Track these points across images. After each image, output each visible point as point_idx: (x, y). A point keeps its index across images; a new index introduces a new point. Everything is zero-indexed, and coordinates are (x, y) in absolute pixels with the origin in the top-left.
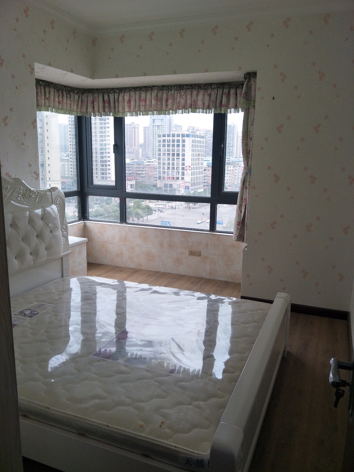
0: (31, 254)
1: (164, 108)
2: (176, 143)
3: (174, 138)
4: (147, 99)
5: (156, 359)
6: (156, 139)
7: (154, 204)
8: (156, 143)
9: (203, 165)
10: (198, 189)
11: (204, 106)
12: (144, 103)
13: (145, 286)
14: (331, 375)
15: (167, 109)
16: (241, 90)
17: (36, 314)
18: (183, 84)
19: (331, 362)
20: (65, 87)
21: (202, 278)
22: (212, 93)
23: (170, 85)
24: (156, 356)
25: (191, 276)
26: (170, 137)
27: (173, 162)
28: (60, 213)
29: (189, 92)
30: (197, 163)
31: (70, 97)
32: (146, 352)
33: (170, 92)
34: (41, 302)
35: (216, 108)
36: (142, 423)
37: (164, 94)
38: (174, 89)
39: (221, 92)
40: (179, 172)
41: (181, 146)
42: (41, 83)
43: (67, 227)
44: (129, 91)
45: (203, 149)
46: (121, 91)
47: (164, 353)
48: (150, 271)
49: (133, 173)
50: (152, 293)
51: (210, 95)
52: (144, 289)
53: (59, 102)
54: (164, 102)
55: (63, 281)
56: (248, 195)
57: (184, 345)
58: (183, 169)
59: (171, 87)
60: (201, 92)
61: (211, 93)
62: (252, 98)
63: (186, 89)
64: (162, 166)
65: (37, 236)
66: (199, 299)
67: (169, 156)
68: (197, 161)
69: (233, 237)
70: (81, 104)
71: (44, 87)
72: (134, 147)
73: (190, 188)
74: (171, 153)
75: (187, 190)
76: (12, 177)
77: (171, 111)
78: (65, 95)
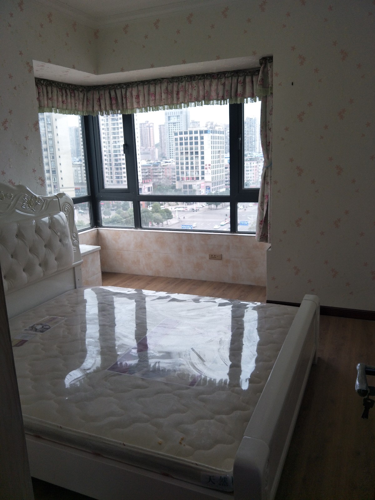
0: (40, 265)
1: (175, 102)
2: (194, 141)
3: (191, 135)
4: (157, 93)
5: (175, 371)
6: (173, 137)
7: (173, 207)
8: (173, 142)
9: (224, 163)
10: (219, 188)
11: (218, 97)
12: (153, 98)
13: (163, 294)
14: (357, 383)
15: (179, 103)
16: (257, 77)
17: (47, 329)
18: (194, 75)
19: (358, 368)
20: (69, 85)
21: (225, 283)
22: (227, 83)
23: (181, 76)
24: (174, 368)
25: (213, 282)
26: (187, 134)
27: (192, 161)
28: (70, 220)
29: (201, 82)
30: (217, 160)
31: (75, 96)
32: (164, 364)
33: (180, 83)
34: (53, 315)
35: (231, 98)
36: (160, 440)
37: (174, 86)
38: (185, 81)
39: (236, 80)
40: (198, 172)
41: (199, 143)
42: (42, 82)
43: (77, 235)
44: (137, 86)
45: (223, 145)
46: (128, 86)
47: (184, 365)
48: (170, 278)
49: (150, 175)
50: (170, 301)
51: (224, 85)
52: (162, 297)
53: (63, 102)
54: (175, 95)
55: (76, 293)
56: (270, 190)
57: (205, 355)
58: (203, 168)
59: (181, 79)
60: (215, 82)
61: (225, 83)
62: (269, 85)
63: (198, 80)
64: (180, 166)
65: (45, 246)
66: (220, 305)
67: (187, 155)
68: (217, 158)
69: (256, 237)
70: (87, 103)
71: (46, 87)
72: (149, 147)
73: (211, 188)
74: (189, 151)
75: (208, 190)
76: (15, 184)
77: (183, 105)
78: (69, 94)
